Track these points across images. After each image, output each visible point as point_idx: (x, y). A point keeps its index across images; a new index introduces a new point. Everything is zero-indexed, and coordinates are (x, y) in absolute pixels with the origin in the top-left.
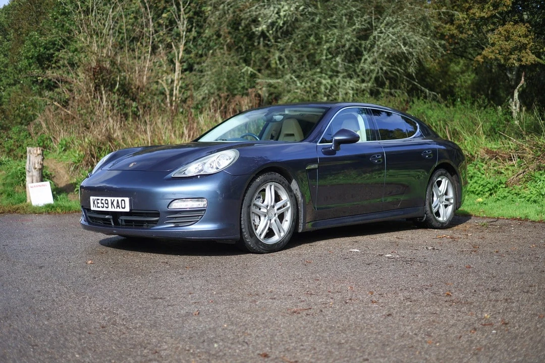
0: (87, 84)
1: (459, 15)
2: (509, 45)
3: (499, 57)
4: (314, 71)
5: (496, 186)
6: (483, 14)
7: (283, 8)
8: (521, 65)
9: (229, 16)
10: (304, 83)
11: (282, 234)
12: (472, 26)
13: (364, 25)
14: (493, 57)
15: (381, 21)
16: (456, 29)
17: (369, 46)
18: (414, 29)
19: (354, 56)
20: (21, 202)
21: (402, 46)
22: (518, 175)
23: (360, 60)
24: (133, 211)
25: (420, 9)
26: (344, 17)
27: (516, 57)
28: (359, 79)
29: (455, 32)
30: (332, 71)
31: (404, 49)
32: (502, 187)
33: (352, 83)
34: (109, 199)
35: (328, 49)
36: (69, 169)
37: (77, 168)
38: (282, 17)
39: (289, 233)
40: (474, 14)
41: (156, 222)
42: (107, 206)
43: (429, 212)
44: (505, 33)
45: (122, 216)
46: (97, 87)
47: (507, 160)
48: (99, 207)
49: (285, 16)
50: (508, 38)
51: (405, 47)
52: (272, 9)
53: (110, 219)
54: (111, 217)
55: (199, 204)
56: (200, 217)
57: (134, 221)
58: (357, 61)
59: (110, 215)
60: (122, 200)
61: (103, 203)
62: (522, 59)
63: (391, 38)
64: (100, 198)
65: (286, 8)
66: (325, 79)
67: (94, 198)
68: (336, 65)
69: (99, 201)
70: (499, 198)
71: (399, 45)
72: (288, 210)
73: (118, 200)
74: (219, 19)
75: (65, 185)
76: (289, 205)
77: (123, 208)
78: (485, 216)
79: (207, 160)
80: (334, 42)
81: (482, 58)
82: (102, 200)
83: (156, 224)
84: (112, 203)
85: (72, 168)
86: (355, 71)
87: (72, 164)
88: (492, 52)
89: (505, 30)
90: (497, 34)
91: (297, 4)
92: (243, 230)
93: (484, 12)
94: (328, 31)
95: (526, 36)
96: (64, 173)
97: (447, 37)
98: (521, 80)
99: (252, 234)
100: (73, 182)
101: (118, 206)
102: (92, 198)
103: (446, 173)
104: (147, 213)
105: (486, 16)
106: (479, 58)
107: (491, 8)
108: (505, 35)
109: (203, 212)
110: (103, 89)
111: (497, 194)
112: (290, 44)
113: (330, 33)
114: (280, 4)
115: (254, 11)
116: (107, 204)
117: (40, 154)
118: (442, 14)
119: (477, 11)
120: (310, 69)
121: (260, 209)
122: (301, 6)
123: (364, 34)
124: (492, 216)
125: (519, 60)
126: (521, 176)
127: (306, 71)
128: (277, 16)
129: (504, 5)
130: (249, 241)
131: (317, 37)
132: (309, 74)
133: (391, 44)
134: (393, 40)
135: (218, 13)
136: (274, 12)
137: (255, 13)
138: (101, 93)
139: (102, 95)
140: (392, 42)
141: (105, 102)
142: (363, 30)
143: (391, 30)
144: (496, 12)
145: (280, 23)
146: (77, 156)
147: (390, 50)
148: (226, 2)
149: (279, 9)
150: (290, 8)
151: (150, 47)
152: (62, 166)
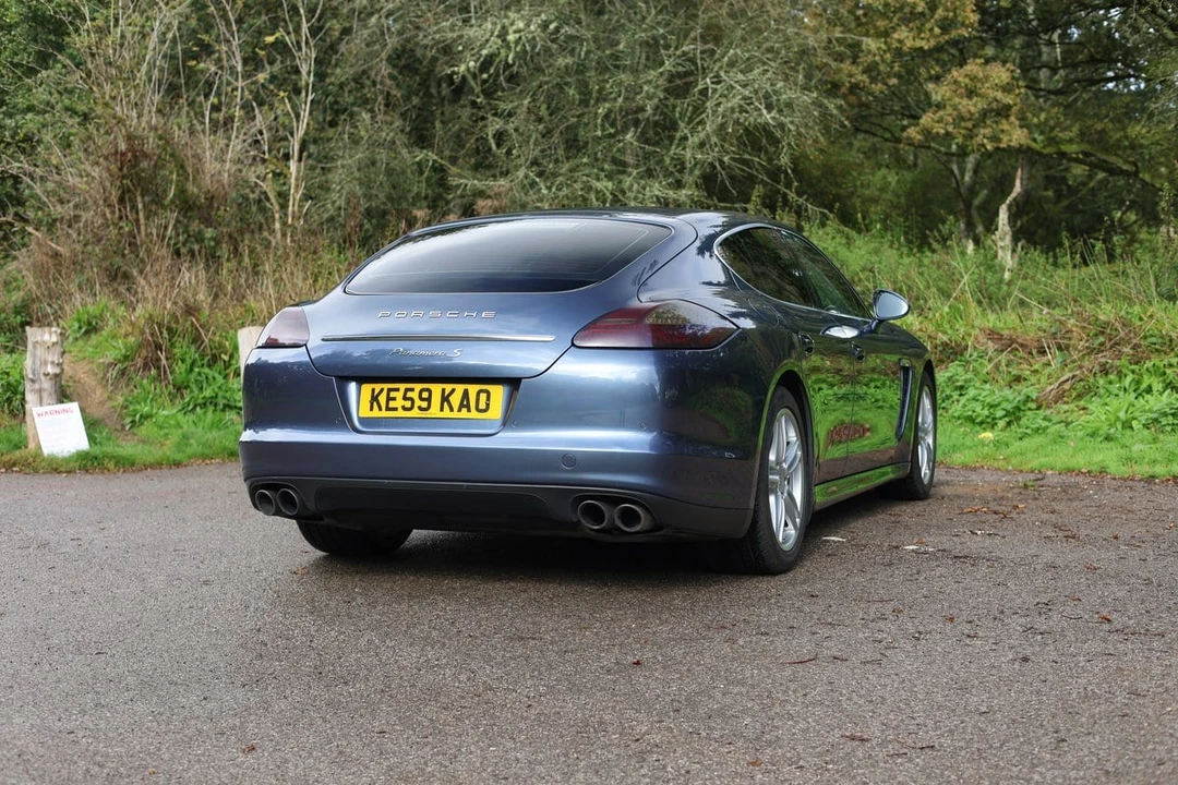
1: (871, 44)
2: (972, 106)
3: (954, 131)
4: (577, 161)
5: (1018, 408)
6: (919, 43)
7: (512, 24)
8: (998, 149)
9: (392, 41)
10: (554, 189)
12: (896, 69)
13: (682, 66)
14: (942, 131)
15: (717, 56)
16: (864, 72)
17: (691, 109)
18: (787, 75)
19: (662, 130)
20: (17, 447)
21: (765, 111)
22: (1060, 385)
23: (671, 139)
25: (796, 33)
26: (638, 48)
27: (988, 131)
28: (672, 180)
29: (862, 78)
30: (614, 161)
31: (768, 117)
32: (1030, 409)
35: (607, 116)
36: (105, 375)
37: (122, 372)
38: (513, 45)
40: (900, 41)
44: (967, 80)
46: (125, 196)
47: (1035, 354)
49: (517, 42)
50: (973, 92)
51: (769, 112)
52: (488, 26)
58: (666, 142)
62: (1001, 136)
63: (740, 93)
65: (521, 25)
66: (598, 179)
68: (622, 151)
71: (757, 109)
74: (368, 45)
80: (620, 100)
81: (918, 133)
85: (112, 373)
86: (660, 162)
87: (110, 364)
88: (940, 120)
89: (967, 76)
90: (949, 84)
91: (543, 17)
93: (922, 39)
94: (607, 76)
96: (94, 383)
97: (844, 90)
98: (1015, 185)
105: (926, 48)
106: (913, 132)
107: (937, 31)
108: (966, 86)
111: (1021, 423)
112: (526, 102)
113: (611, 81)
114: (507, 17)
115: (445, 28)
117: (57, 343)
118: (834, 42)
119: (907, 37)
120: (568, 158)
122: (551, 22)
123: (679, 85)
124: (1028, 466)
126: (1067, 386)
127: (557, 161)
128: (499, 42)
129: (963, 24)
131: (584, 89)
132: (565, 168)
133: (741, 106)
134: (744, 98)
135: (366, 33)
136: (492, 33)
137: (450, 35)
138: (134, 207)
139: (137, 213)
140: (742, 102)
141: (143, 228)
142: (679, 76)
143: (740, 77)
144: (947, 37)
145: (507, 56)
146: (121, 346)
147: (739, 119)
148: (384, 10)
149: (503, 27)
150: (528, 25)
151: (238, 107)
152: (87, 368)
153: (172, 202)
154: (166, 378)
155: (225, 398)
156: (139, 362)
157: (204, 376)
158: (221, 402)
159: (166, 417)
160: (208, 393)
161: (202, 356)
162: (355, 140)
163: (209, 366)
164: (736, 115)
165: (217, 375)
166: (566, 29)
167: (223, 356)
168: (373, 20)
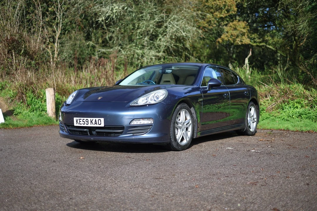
0: (3, 50)
1: (209, 15)
3: (230, 39)
4: (132, 45)
6: (221, 16)
7: (115, 7)
9: (81, 11)
10: (126, 52)
11: (188, 139)
12: (215, 22)
13: (161, 20)
14: (227, 39)
15: (170, 17)
16: (207, 23)
17: (162, 31)
18: (188, 23)
19: (154, 37)
21: (183, 32)
22: (272, 106)
23: (157, 39)
24: (106, 126)
26: (148, 15)
27: (239, 39)
28: (157, 50)
29: (206, 25)
30: (142, 45)
31: (184, 34)
32: (264, 112)
33: (153, 52)
34: (89, 119)
35: (140, 33)
36: (7, 101)
37: (12, 100)
38: (115, 13)
39: (191, 139)
40: (216, 15)
41: (121, 133)
42: (87, 123)
43: (247, 126)
45: (96, 129)
46: (9, 52)
47: (264, 97)
48: (81, 124)
49: (116, 12)
50: (235, 29)
51: (184, 33)
52: (108, 8)
53: (87, 131)
54: (88, 130)
55: (148, 122)
56: (149, 130)
57: (105, 132)
58: (155, 40)
59: (88, 129)
60: (99, 120)
61: (84, 122)
62: (243, 41)
63: (176, 27)
64: (82, 118)
65: (117, 7)
66: (137, 50)
67: (77, 118)
68: (144, 42)
69: (81, 121)
70: (264, 118)
71: (181, 32)
72: (190, 126)
73: (96, 120)
74: (74, 12)
75: (6, 111)
76: (190, 122)
77: (99, 124)
78: (262, 128)
79: (149, 95)
80: (144, 28)
81: (221, 40)
82: (83, 119)
83: (120, 134)
84: (91, 122)
85: (9, 101)
86: (154, 45)
87: (9, 98)
88: (227, 36)
89: (234, 25)
90: (229, 27)
91: (123, 6)
92: (171, 137)
93: (222, 14)
94: (140, 22)
95: (244, 28)
96: (4, 103)
97: (201, 28)
98: (249, 53)
99: (175, 140)
100: (10, 109)
101: (96, 123)
102: (75, 119)
103: (253, 104)
104: (114, 128)
105: (223, 17)
106: (219, 40)
107: (226, 12)
108: (234, 27)
109: (151, 127)
110: (13, 53)
112: (118, 29)
113: (141, 23)
114: (113, 5)
115: (96, 8)
116: (88, 122)
119: (218, 14)
120: (129, 44)
121: (178, 124)
122: (125, 7)
123: (159, 25)
124: (267, 128)
125: (241, 41)
126: (273, 106)
127: (126, 45)
128: (111, 12)
129: (233, 11)
130: (174, 144)
131: (134, 25)
132: (128, 47)
133: (176, 31)
134: (177, 29)
135: (74, 9)
136: (109, 10)
137: (97, 10)
138: (12, 55)
139: (13, 56)
140: (176, 30)
141: (14, 61)
142: (160, 22)
143: (176, 23)
144: (229, 14)
145: (113, 16)
146: (12, 93)
147: (176, 34)
148: (79, 3)
149: (112, 8)
150: (119, 8)
151: (41, 28)
152: (2, 99)
153: (23, 54)
154: (25, 102)
155: (41, 108)
156: (17, 97)
157: (35, 102)
158: (41, 109)
159: (26, 113)
160: (37, 106)
161: (35, 96)
162: (70, 38)
163: (37, 99)
164: (175, 33)
165: (39, 101)
166: (129, 9)
167: (41, 96)
168: (76, 5)
